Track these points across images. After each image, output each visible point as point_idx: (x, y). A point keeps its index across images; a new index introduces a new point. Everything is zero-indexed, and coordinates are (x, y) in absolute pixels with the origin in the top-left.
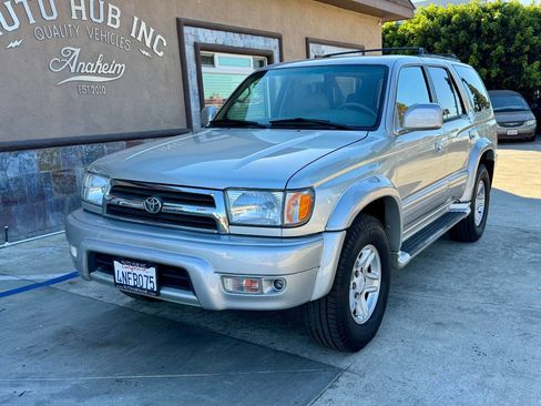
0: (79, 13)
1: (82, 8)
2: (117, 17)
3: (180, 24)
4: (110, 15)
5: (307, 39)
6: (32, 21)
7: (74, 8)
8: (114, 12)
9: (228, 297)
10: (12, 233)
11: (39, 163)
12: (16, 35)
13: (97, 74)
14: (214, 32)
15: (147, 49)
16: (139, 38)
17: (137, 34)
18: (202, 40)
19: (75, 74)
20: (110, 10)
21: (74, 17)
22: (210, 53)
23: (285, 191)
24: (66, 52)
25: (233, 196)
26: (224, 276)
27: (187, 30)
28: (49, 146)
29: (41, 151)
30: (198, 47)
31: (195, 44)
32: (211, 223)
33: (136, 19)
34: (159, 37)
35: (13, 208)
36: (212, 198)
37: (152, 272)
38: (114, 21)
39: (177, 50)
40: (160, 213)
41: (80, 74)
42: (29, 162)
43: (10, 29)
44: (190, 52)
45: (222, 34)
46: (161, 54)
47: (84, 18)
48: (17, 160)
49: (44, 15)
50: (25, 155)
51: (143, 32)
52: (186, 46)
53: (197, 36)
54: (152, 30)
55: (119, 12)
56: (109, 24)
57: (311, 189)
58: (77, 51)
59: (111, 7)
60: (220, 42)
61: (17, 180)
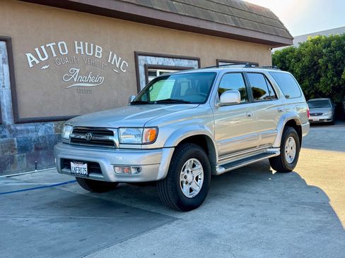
0: (79, 50)
1: (82, 48)
2: (100, 52)
3: (136, 55)
4: (97, 51)
5: (217, 60)
6: (55, 55)
7: (77, 48)
8: (99, 49)
9: (117, 176)
10: (39, 165)
11: (55, 128)
12: (46, 63)
13: (88, 82)
14: (157, 58)
15: (117, 69)
16: (113, 63)
17: (111, 61)
18: (149, 63)
19: (77, 82)
20: (97, 49)
21: (77, 53)
22: (154, 70)
23: (144, 128)
24: (72, 71)
25: (122, 131)
26: (115, 166)
27: (140, 57)
28: (60, 120)
29: (57, 123)
30: (146, 67)
31: (145, 65)
32: (112, 143)
33: (111, 53)
34: (124, 62)
35: (41, 152)
36: (112, 132)
37: (86, 166)
38: (99, 54)
39: (134, 69)
40: (92, 140)
41: (79, 82)
42: (50, 128)
43: (43, 60)
44: (142, 69)
45: (162, 59)
46: (125, 71)
47: (82, 53)
48: (44, 127)
49: (61, 52)
50: (48, 125)
51: (115, 59)
52: (140, 66)
53: (146, 61)
54: (120, 59)
55: (101, 49)
56: (96, 56)
57: (157, 127)
58: (78, 70)
59: (97, 47)
60: (160, 63)
61: (43, 137)
